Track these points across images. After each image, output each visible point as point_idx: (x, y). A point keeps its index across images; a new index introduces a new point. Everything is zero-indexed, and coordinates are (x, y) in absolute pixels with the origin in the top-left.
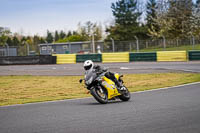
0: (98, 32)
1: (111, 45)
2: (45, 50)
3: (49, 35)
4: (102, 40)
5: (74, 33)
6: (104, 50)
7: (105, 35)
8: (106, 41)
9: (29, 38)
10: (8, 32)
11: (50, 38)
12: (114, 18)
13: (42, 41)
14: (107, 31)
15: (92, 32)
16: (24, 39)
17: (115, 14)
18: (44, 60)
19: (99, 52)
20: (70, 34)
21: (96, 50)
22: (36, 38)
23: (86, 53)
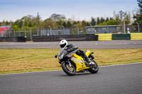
0: (128, 18)
1: (137, 28)
2: (90, 30)
3: (93, 20)
4: (130, 24)
5: (111, 19)
6: (132, 31)
7: (132, 20)
8: (133, 24)
9: (78, 22)
10: (64, 18)
11: (93, 22)
12: (139, 8)
13: (88, 24)
14: (134, 17)
15: (123, 18)
16: (75, 23)
17: (140, 5)
18: (90, 38)
19: (129, 32)
20: (107, 19)
21: (126, 31)
22: (83, 22)
23: (119, 33)
